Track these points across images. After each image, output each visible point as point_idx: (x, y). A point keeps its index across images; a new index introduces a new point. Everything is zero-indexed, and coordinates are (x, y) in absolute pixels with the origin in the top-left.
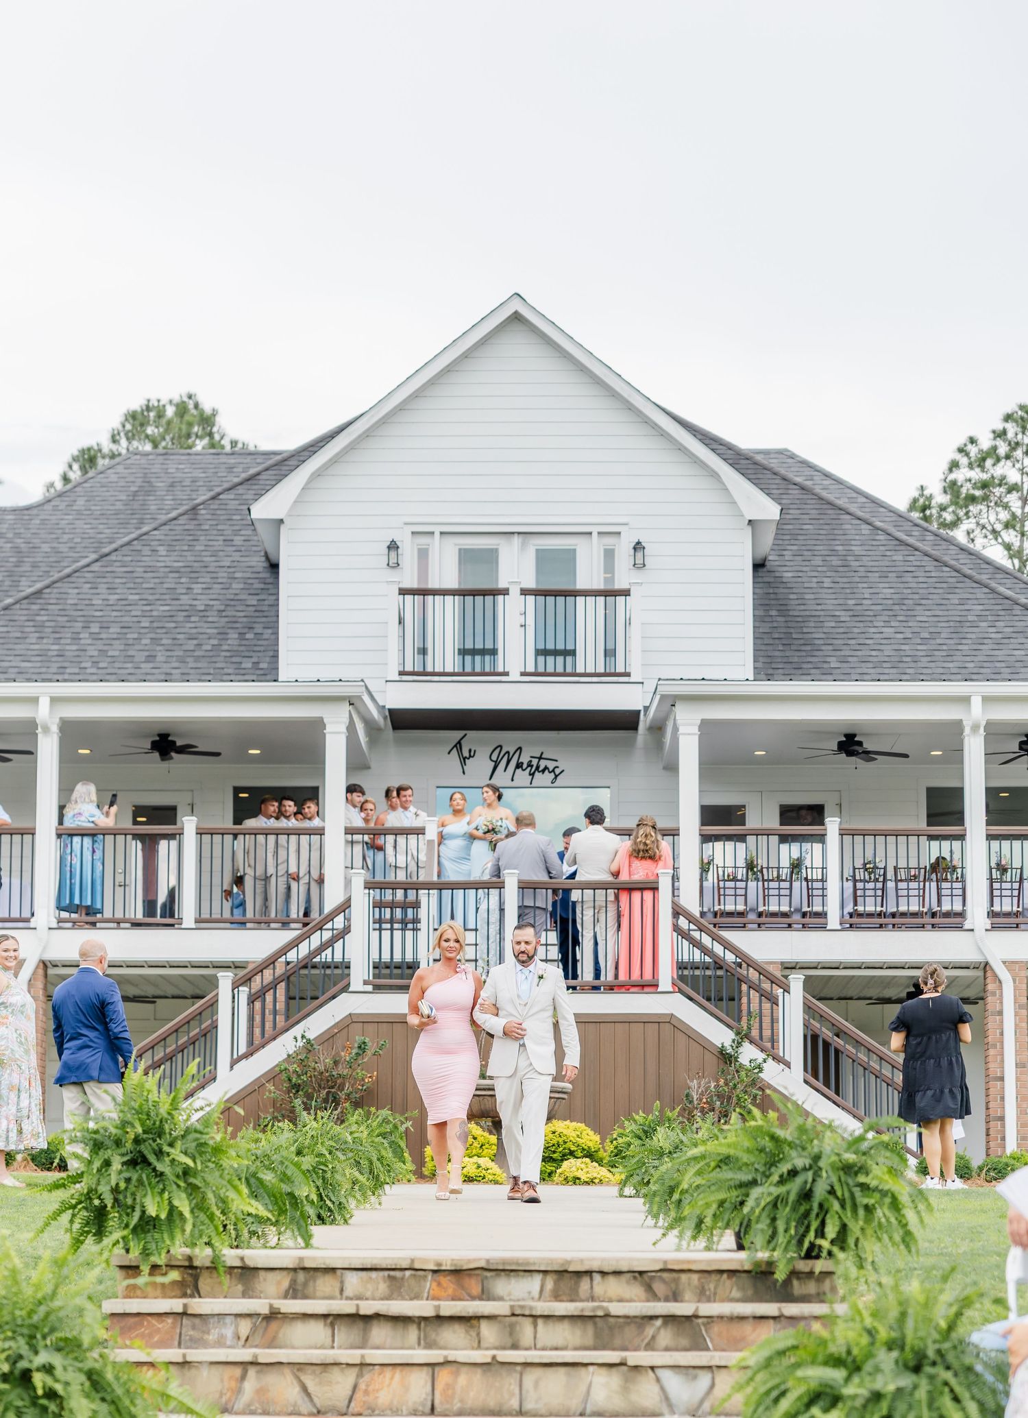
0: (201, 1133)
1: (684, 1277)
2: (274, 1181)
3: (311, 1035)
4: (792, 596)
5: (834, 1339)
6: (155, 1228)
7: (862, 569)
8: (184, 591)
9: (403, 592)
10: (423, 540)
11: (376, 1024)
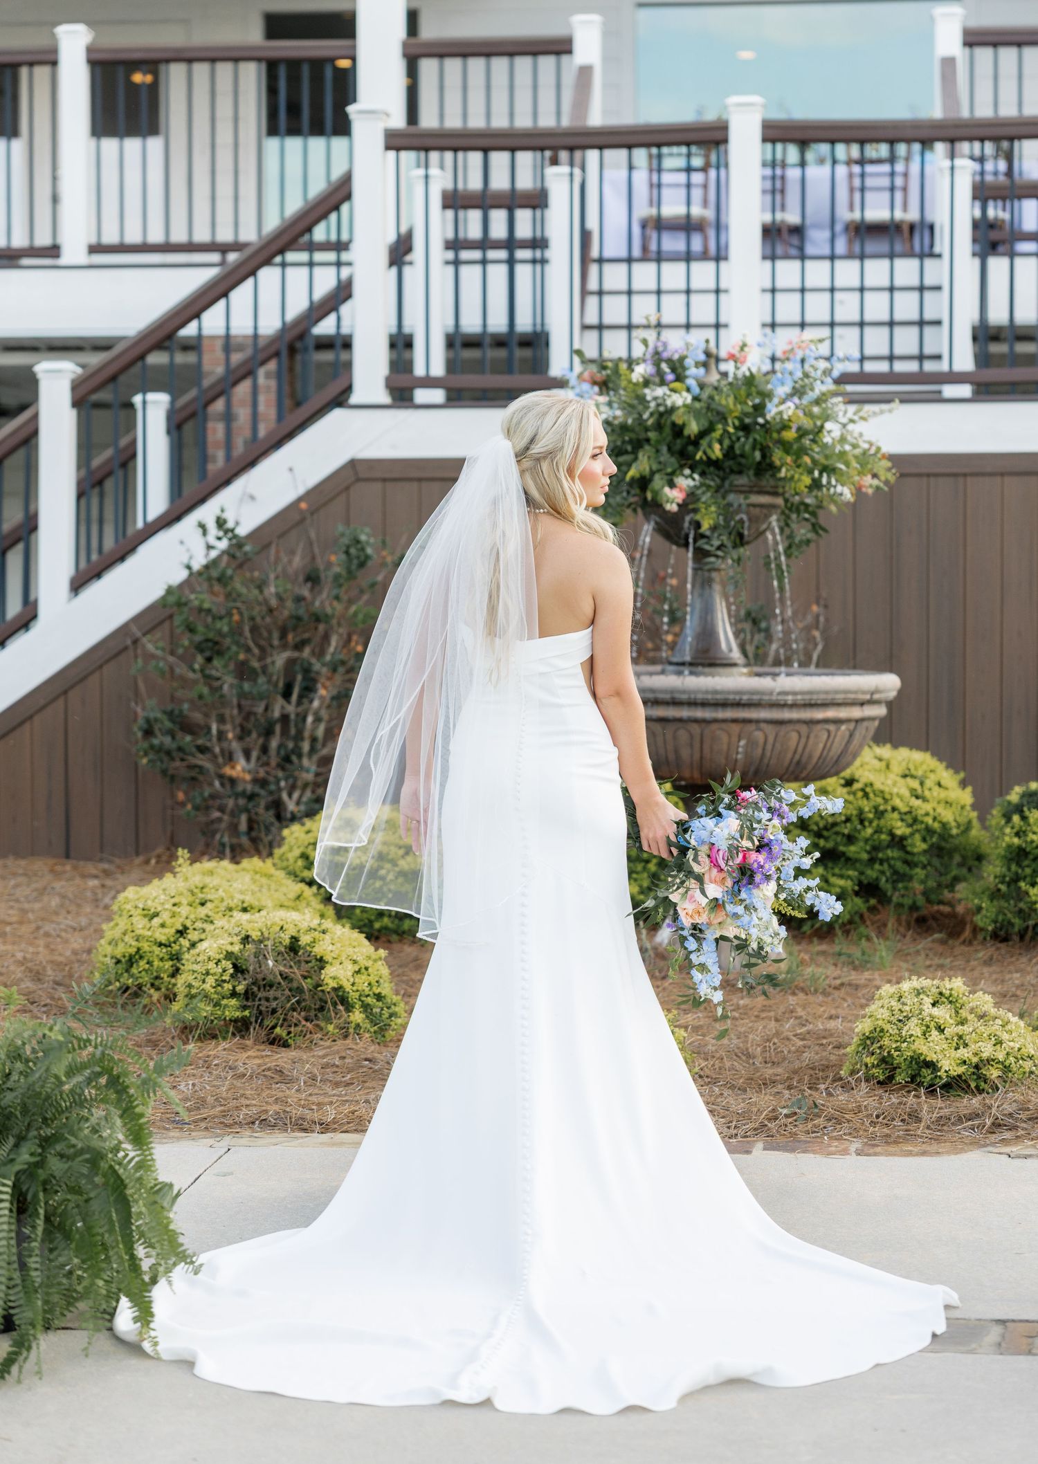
11: (415, 485)
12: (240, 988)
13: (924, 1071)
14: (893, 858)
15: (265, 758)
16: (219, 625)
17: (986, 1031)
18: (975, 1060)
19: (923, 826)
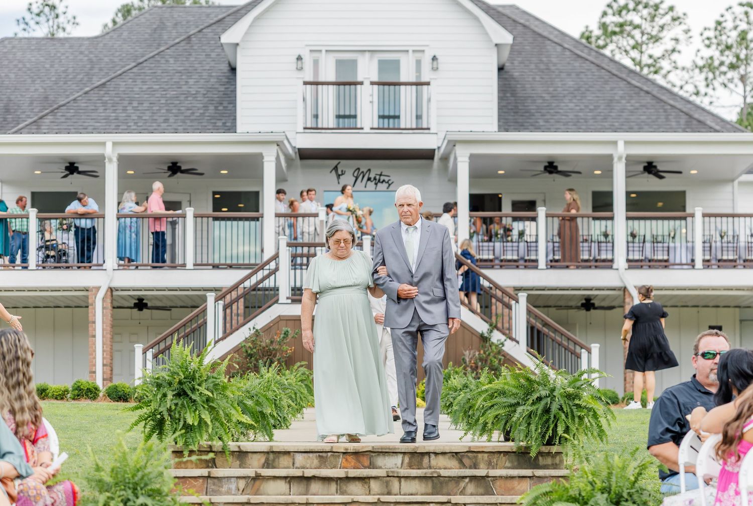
0: (216, 378)
1: (480, 455)
2: (252, 405)
3: (258, 327)
4: (519, 86)
5: (572, 487)
6: (191, 430)
7: (557, 71)
8: (184, 83)
9: (306, 83)
10: (316, 55)
11: (293, 321)
16: (253, 350)
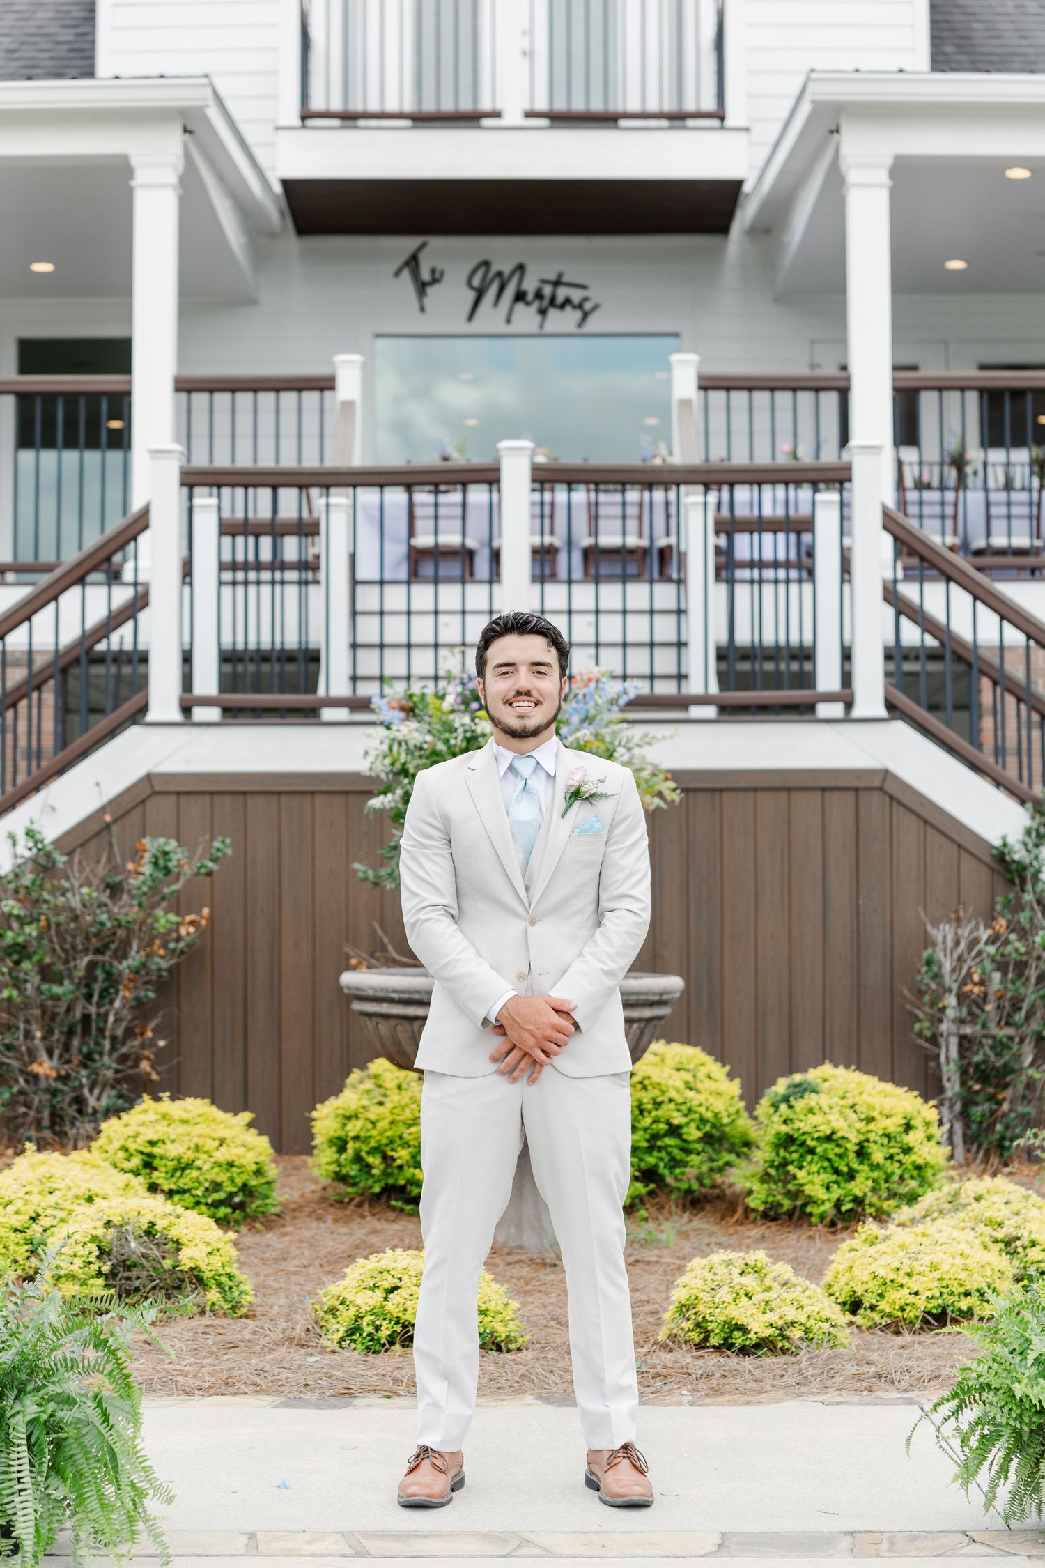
11: (208, 798)
12: (106, 1268)
13: (736, 1334)
14: (670, 1146)
15: (67, 1056)
16: (28, 929)
17: (790, 1296)
18: (780, 1323)
19: (696, 1116)
